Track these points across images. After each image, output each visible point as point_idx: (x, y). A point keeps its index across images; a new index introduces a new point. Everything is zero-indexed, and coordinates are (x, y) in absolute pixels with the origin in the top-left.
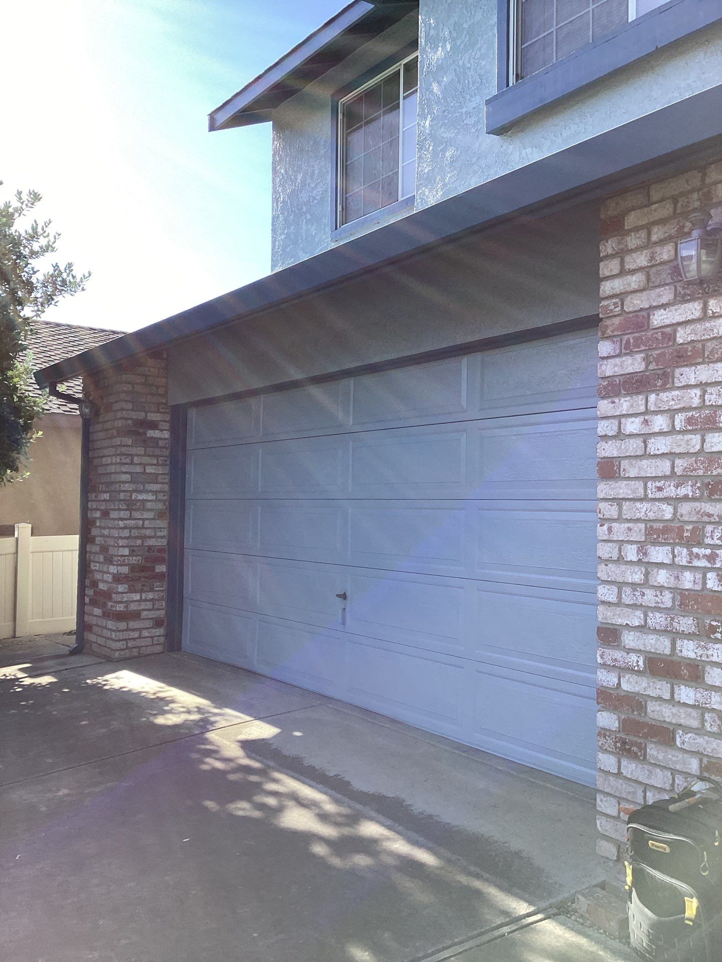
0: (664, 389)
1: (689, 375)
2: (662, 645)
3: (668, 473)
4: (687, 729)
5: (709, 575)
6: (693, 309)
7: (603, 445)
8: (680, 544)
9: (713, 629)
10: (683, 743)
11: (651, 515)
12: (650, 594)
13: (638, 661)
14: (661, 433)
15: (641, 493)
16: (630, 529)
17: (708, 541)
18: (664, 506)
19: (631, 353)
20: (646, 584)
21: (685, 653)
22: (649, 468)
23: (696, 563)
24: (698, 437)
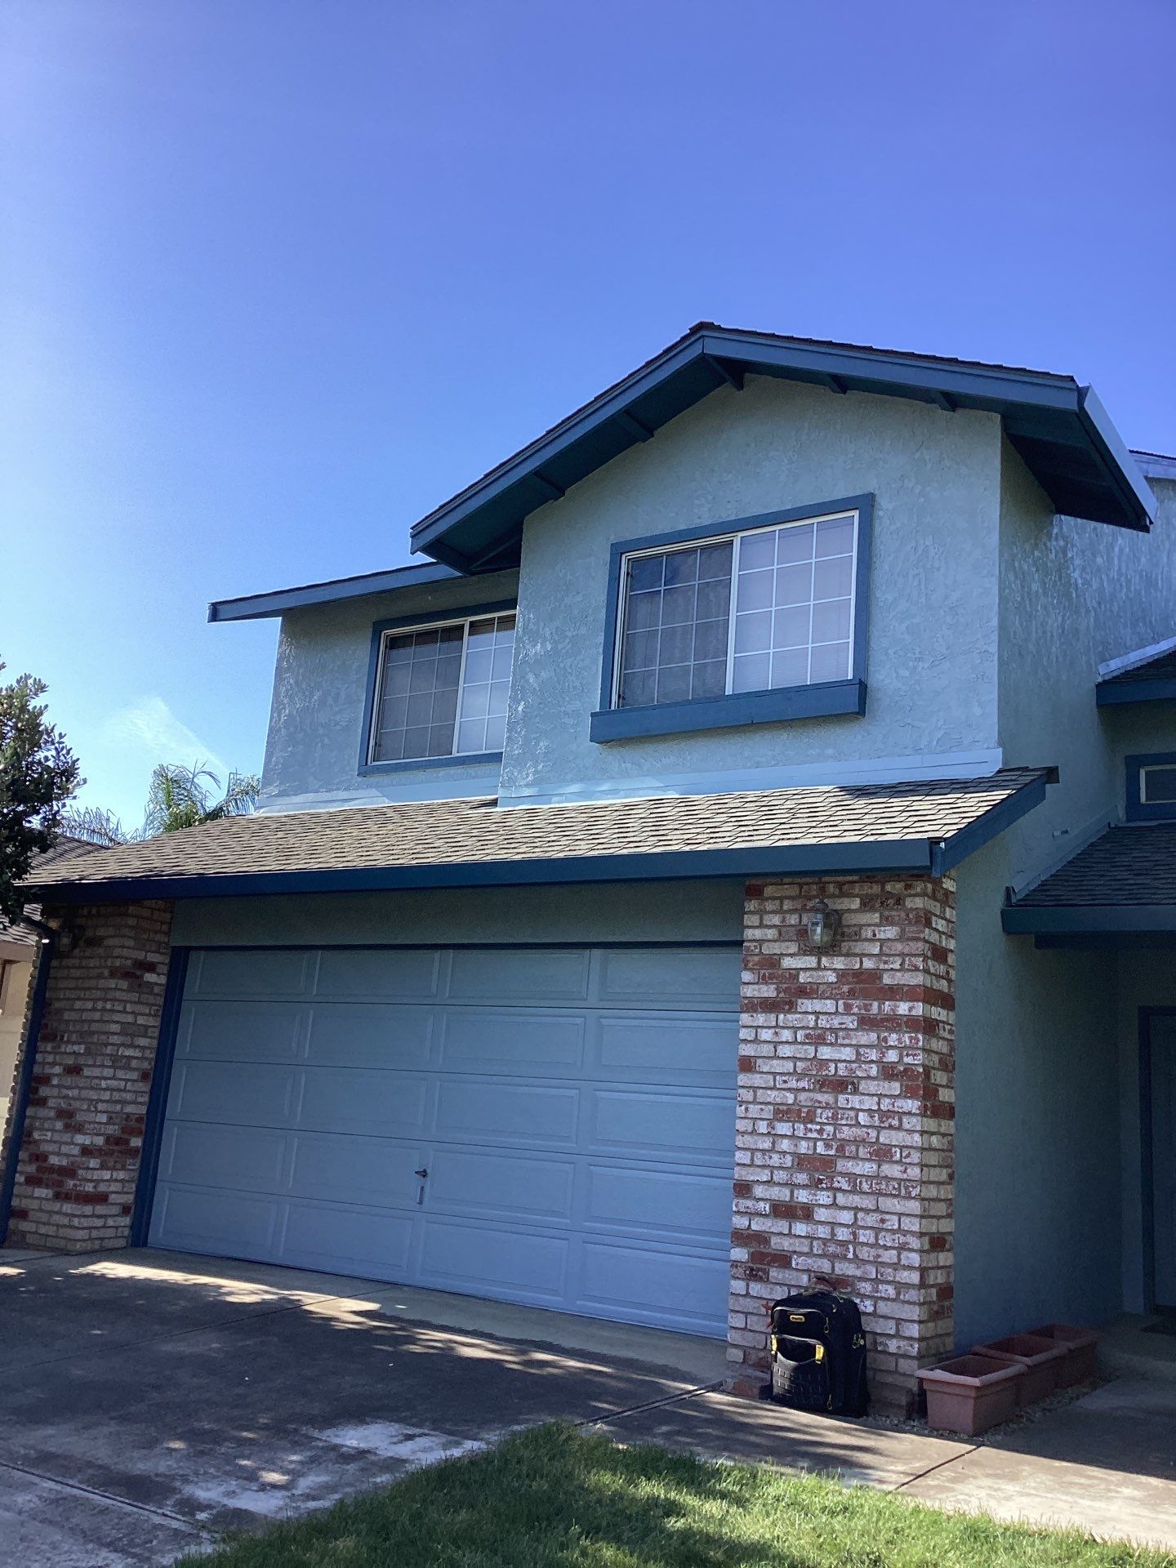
0: (789, 1011)
1: (807, 1005)
2: (784, 1194)
3: (791, 1071)
4: (801, 1254)
5: (818, 1143)
6: (811, 961)
7: (742, 1046)
8: (800, 1122)
9: (820, 1181)
10: (797, 1264)
11: (778, 1100)
12: (775, 1157)
13: (764, 1207)
14: (787, 1042)
15: (771, 1084)
16: (762, 1109)
17: (818, 1120)
18: (788, 1094)
19: (766, 983)
20: (773, 1150)
21: (800, 1199)
22: (777, 1066)
23: (809, 1135)
24: (813, 1048)
